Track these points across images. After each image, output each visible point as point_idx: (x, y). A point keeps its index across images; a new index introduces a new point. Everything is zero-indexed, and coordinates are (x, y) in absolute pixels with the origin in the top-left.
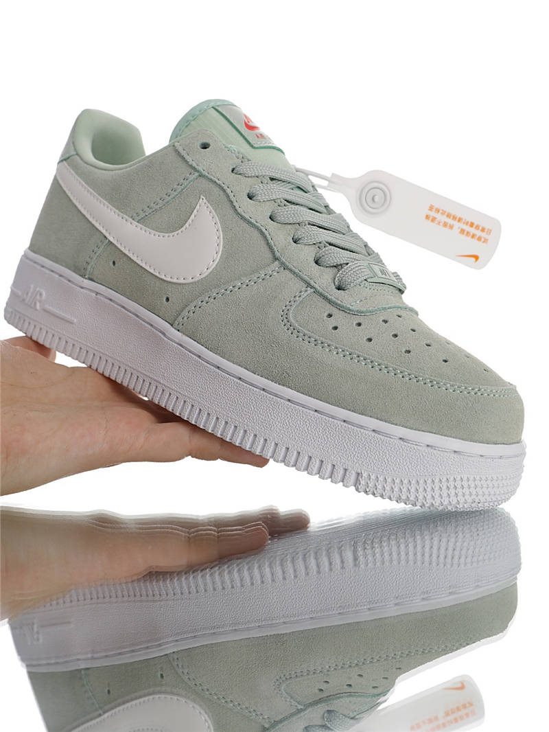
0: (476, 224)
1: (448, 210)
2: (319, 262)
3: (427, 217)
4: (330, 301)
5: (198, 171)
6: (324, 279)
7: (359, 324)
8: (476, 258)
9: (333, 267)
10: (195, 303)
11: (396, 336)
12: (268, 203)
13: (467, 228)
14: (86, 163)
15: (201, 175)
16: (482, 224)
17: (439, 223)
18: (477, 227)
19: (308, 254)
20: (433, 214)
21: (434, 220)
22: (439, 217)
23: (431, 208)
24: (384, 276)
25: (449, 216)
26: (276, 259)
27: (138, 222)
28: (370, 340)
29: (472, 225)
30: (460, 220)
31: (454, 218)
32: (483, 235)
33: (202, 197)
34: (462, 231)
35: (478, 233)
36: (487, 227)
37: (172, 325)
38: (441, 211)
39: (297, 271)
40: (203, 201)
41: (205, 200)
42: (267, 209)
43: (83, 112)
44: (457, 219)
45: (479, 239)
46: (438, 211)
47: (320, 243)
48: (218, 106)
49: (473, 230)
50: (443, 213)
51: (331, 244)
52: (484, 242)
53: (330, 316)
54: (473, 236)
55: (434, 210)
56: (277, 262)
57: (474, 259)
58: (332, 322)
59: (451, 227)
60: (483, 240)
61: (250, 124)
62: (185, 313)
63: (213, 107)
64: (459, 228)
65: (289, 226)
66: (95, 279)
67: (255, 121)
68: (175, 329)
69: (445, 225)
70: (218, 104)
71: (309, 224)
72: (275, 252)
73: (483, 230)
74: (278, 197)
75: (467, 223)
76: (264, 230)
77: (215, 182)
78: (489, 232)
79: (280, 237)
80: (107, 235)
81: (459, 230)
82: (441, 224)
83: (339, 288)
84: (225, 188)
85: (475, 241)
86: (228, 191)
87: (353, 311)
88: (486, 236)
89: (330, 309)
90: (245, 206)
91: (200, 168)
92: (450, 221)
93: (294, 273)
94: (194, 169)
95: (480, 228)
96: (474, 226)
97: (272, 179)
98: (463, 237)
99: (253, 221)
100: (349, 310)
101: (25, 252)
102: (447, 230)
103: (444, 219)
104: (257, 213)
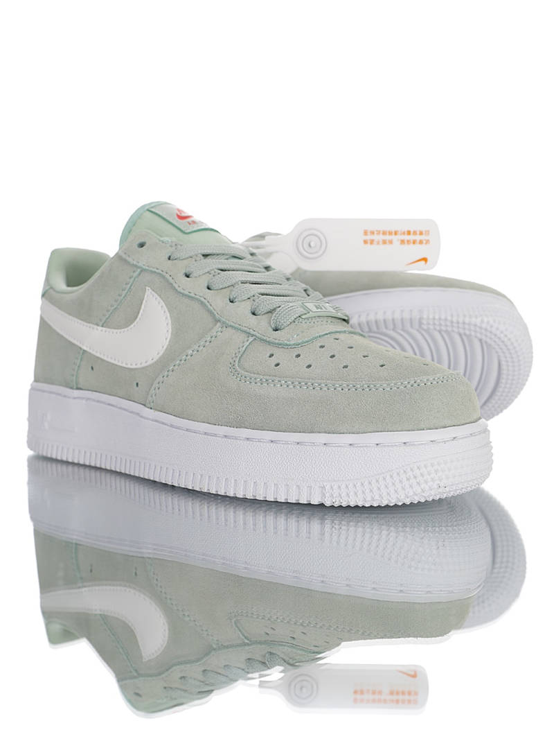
0: (412, 230)
1: (381, 228)
2: (256, 312)
3: (365, 242)
4: (269, 343)
5: (139, 267)
6: (261, 325)
7: (298, 356)
8: (425, 260)
9: (268, 313)
10: (157, 381)
11: (332, 357)
12: (204, 276)
13: (406, 237)
14: (58, 292)
15: (143, 271)
16: (418, 229)
17: (378, 243)
18: (415, 233)
19: (244, 308)
20: (369, 237)
21: (372, 242)
22: (375, 237)
23: (366, 233)
24: (319, 310)
25: (384, 233)
26: (218, 321)
27: (102, 326)
28: (309, 366)
29: (409, 233)
30: (396, 233)
31: (390, 233)
32: (423, 237)
33: (147, 288)
34: (402, 242)
35: (418, 238)
36: (423, 229)
37: (144, 405)
38: (376, 232)
39: (237, 326)
40: (149, 291)
41: (150, 290)
42: (204, 282)
43: (51, 253)
44: (393, 233)
45: (421, 242)
46: (372, 233)
47: (254, 296)
48: (152, 207)
49: (411, 237)
50: (379, 232)
51: (263, 295)
52: (426, 243)
53: (271, 356)
54: (414, 242)
55: (369, 234)
56: (219, 324)
57: (423, 262)
58: (274, 360)
59: (391, 242)
60: (424, 242)
61: (183, 215)
62: (152, 391)
63: (148, 210)
64: (398, 240)
65: (225, 290)
66: (82, 387)
67: (187, 211)
68: (148, 408)
69: (384, 242)
70: (153, 205)
71: (242, 283)
72: (215, 315)
73: (421, 233)
74: (211, 268)
75: (404, 233)
76: (203, 300)
77: (155, 272)
78: (428, 233)
79: (218, 301)
80: (81, 346)
81: (399, 242)
82: (381, 243)
83: (276, 330)
84: (164, 274)
85: (417, 246)
86: (167, 276)
87: (290, 345)
88: (427, 238)
89: (270, 350)
90: (183, 284)
91: (140, 264)
92: (388, 237)
93: (235, 328)
94: (136, 266)
95: (418, 233)
96: (412, 233)
97: (205, 256)
98: (406, 246)
99: (192, 295)
100: (287, 345)
101: (32, 385)
102: (388, 246)
103: (381, 237)
104: (196, 287)
